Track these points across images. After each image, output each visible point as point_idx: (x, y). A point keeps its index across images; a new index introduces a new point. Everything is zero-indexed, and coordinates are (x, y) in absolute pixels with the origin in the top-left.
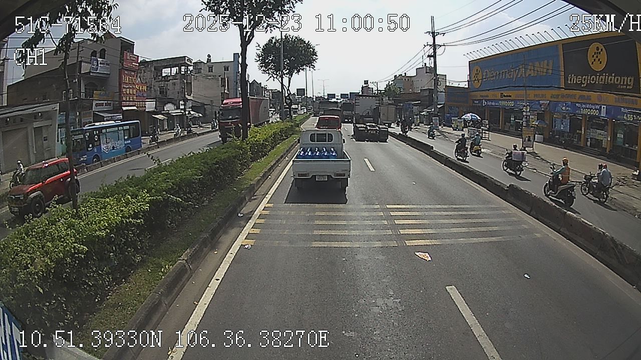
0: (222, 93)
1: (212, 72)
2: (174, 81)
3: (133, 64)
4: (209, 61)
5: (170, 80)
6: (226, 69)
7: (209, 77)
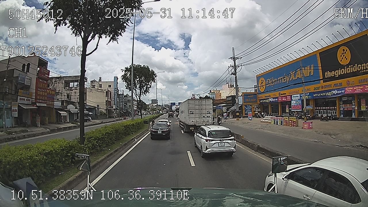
0: (106, 101)
1: (101, 87)
2: (75, 91)
3: (46, 75)
4: (100, 80)
5: (73, 90)
6: (110, 86)
7: (99, 91)
